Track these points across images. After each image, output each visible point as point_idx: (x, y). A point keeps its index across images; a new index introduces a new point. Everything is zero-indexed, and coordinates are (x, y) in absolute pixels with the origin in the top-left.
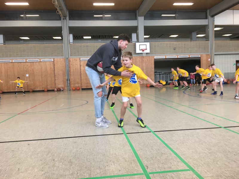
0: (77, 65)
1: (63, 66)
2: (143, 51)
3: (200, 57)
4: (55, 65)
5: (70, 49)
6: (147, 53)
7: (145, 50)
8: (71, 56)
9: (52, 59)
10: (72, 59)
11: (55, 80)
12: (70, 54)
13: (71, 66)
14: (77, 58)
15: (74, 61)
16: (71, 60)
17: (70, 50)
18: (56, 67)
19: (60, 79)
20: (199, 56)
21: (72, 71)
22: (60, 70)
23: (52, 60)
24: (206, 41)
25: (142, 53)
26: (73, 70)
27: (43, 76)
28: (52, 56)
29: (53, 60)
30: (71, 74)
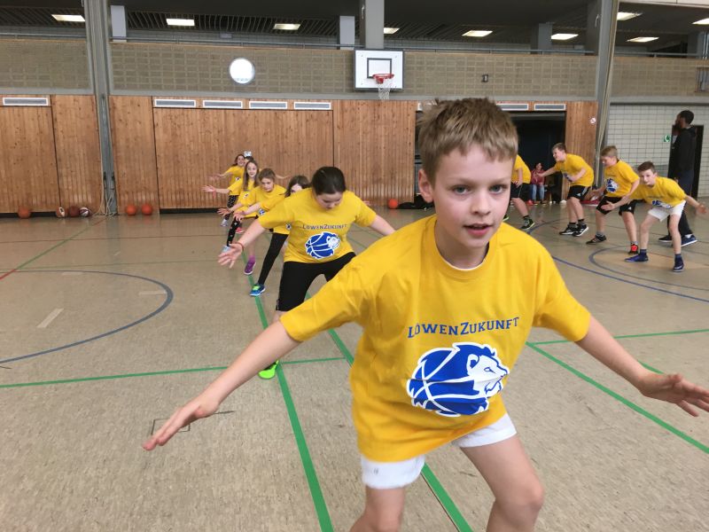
0: (140, 123)
1: (88, 127)
2: (380, 80)
3: (564, 109)
4: (58, 120)
5: (113, 60)
6: (393, 91)
7: (386, 78)
8: (117, 87)
9: (45, 95)
10: (120, 98)
11: (59, 176)
12: (115, 80)
13: (120, 126)
14: (141, 97)
15: (129, 109)
16: (119, 103)
17: (115, 67)
18: (59, 127)
19: (78, 172)
20: (562, 107)
21: (122, 143)
22: (76, 138)
23: (44, 102)
24: (586, 54)
25: (375, 91)
26: (127, 140)
27: (12, 161)
28: (43, 85)
29: (47, 99)
30: (119, 154)
